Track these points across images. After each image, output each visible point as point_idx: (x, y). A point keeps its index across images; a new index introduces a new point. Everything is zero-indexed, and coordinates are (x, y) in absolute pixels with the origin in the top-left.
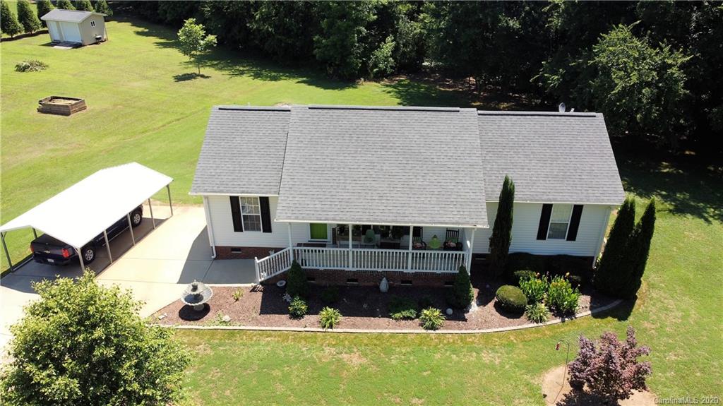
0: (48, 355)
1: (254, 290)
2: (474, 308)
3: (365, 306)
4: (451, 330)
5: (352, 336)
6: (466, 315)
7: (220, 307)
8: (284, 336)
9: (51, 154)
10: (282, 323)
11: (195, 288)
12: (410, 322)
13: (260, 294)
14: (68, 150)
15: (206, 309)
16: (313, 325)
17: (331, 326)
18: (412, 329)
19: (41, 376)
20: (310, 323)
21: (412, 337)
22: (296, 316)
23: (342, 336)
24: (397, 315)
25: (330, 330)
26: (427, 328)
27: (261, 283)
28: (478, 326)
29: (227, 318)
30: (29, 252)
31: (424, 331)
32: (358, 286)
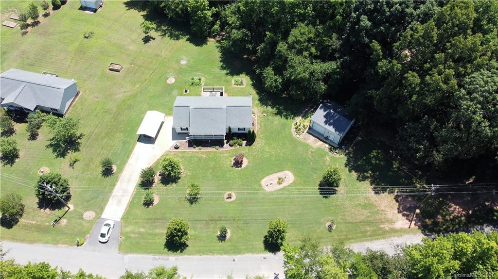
1: (186, 142)
4: (221, 149)
5: (204, 151)
6: (224, 146)
7: (181, 146)
8: (193, 152)
9: (125, 94)
10: (192, 149)
11: (175, 142)
12: (214, 148)
13: (188, 143)
15: (179, 147)
17: (200, 150)
18: (214, 150)
20: (197, 149)
22: (194, 148)
23: (202, 151)
24: (212, 147)
26: (216, 150)
27: (188, 141)
28: (225, 149)
29: (182, 149)
32: (206, 142)
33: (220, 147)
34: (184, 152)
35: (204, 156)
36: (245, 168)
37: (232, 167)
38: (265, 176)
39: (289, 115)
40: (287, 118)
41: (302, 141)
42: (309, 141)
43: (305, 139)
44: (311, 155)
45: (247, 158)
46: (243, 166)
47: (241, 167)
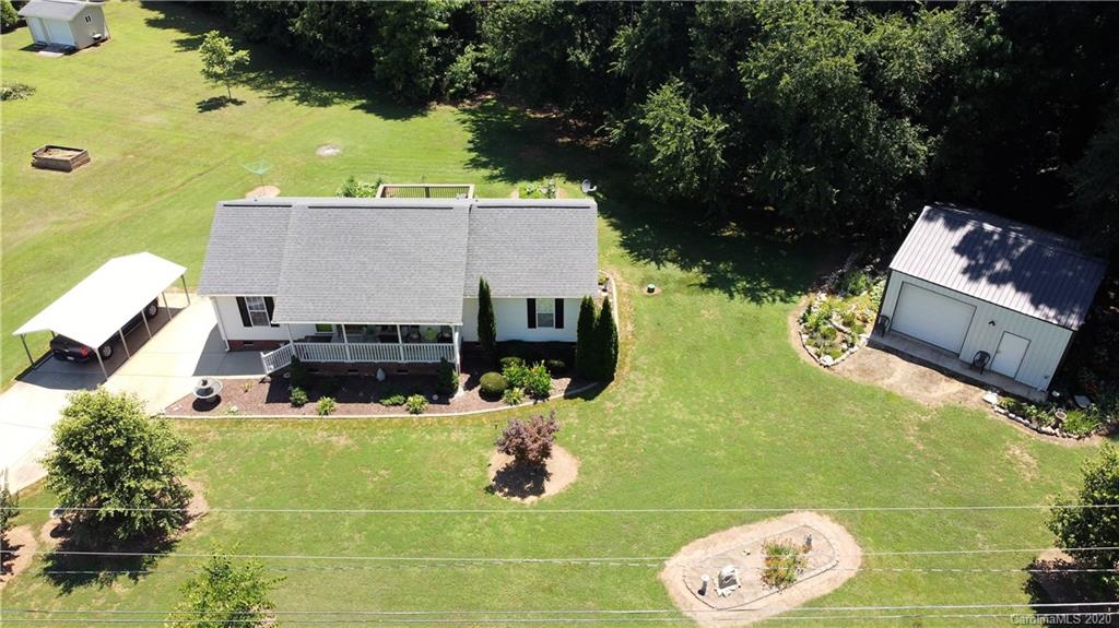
0: (80, 444)
1: (263, 381)
2: (461, 393)
3: (361, 394)
4: (434, 413)
5: (344, 421)
6: (450, 400)
7: (230, 398)
8: (284, 422)
9: (55, 228)
10: (285, 412)
11: (205, 383)
12: (399, 407)
13: (268, 385)
14: (74, 222)
15: (218, 400)
16: (311, 412)
17: (326, 413)
18: (399, 414)
19: (75, 458)
20: (310, 411)
21: (396, 420)
22: (297, 405)
23: (335, 422)
24: (387, 402)
25: (325, 417)
26: (411, 413)
27: (270, 375)
28: (458, 410)
29: (235, 408)
30: (47, 348)
31: (409, 415)
32: (358, 376)
33: (432, 402)
34: (239, 422)
35: (342, 441)
36: (560, 499)
37: (490, 490)
38: (685, 542)
39: (766, 290)
40: (757, 300)
41: (855, 378)
42: (891, 381)
43: (865, 371)
44: (919, 438)
45: (574, 453)
46: (551, 488)
47: (539, 490)
